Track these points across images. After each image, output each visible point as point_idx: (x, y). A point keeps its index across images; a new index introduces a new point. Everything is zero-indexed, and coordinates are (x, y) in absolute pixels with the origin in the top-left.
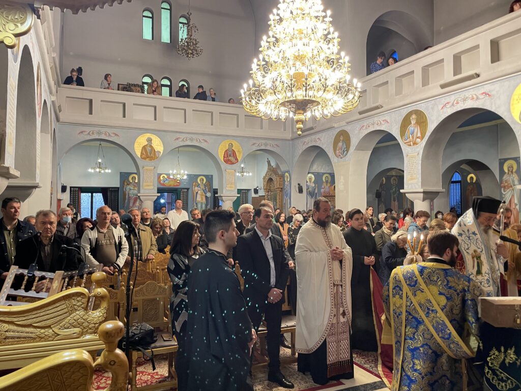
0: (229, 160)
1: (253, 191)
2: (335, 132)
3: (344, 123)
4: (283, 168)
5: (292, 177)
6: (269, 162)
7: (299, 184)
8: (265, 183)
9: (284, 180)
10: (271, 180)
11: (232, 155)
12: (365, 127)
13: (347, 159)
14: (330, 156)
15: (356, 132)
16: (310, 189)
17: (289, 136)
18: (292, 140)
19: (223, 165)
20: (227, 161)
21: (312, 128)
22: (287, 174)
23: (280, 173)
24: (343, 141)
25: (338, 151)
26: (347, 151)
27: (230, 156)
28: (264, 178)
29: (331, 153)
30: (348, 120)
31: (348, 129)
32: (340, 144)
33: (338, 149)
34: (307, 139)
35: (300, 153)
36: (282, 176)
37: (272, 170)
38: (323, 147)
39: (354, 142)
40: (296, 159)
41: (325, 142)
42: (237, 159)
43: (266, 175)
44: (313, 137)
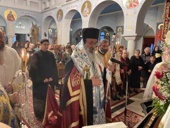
0: (10, 19)
1: (27, 35)
2: (57, 10)
3: (60, 6)
4: (38, 25)
5: (42, 29)
6: (32, 22)
7: (45, 33)
8: (32, 32)
9: (39, 30)
10: (33, 30)
11: (12, 17)
12: (68, 8)
13: (62, 22)
14: (55, 21)
15: (65, 10)
16: (50, 35)
17: (40, 11)
18: (42, 13)
19: (7, 21)
20: (9, 19)
21: (48, 8)
22: (40, 28)
23: (37, 27)
24: (60, 14)
25: (58, 19)
26: (62, 18)
27: (11, 17)
28: (31, 30)
29: (56, 20)
30: (62, 5)
31: (62, 9)
32: (59, 15)
33: (58, 17)
34: (47, 13)
35: (45, 19)
36: (38, 29)
37: (34, 26)
38: (53, 16)
39: (65, 14)
40: (43, 21)
41: (54, 14)
42: (14, 19)
43: (32, 28)
44: (49, 12)
